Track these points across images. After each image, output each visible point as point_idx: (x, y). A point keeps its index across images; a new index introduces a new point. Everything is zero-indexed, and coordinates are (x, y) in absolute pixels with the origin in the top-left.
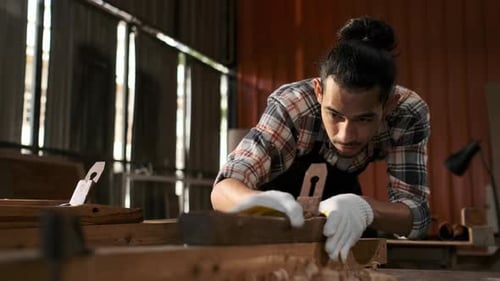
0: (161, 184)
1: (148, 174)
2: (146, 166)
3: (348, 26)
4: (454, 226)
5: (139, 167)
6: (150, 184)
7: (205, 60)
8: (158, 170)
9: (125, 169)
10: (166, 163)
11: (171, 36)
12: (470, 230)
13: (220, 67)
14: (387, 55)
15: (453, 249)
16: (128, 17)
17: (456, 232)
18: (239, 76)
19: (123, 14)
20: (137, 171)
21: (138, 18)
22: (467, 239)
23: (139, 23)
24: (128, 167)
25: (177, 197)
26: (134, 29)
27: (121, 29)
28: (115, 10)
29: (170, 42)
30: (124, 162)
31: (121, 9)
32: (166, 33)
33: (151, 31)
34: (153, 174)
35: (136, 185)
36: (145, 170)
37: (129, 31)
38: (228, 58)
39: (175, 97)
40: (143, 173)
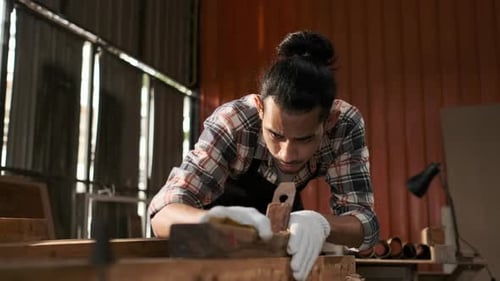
0: (123, 204)
1: (110, 195)
2: (109, 186)
3: (286, 40)
4: (416, 245)
5: (101, 188)
6: (112, 205)
7: (169, 81)
8: (120, 191)
9: (88, 189)
10: (129, 183)
11: (135, 57)
12: (432, 249)
13: (183, 89)
14: (325, 70)
15: (415, 267)
16: (93, 37)
17: (419, 251)
18: (202, 97)
19: (89, 35)
20: (100, 192)
21: (103, 39)
22: (429, 258)
23: (104, 43)
24: (91, 186)
25: (139, 218)
26: (99, 49)
27: (87, 49)
28: (80, 31)
29: (134, 62)
30: (87, 182)
31: (86, 30)
32: (130, 54)
33: (116, 52)
34: (116, 195)
35: (98, 205)
36: (107, 190)
37: (94, 52)
38: (191, 80)
39: (138, 117)
40: (106, 194)
